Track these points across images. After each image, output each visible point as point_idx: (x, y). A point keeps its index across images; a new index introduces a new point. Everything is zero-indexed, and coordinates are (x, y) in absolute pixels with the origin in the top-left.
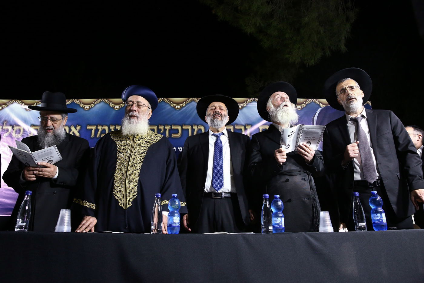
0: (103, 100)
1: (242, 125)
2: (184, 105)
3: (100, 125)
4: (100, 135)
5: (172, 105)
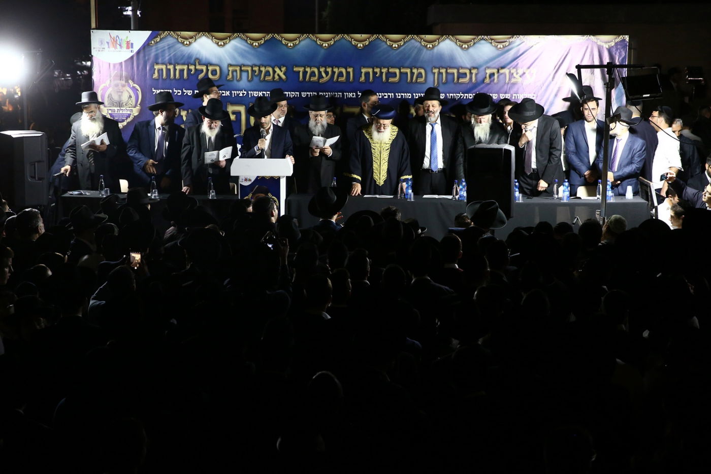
0: (308, 36)
1: (467, 68)
2: (402, 43)
3: (308, 66)
4: (310, 78)
5: (388, 43)
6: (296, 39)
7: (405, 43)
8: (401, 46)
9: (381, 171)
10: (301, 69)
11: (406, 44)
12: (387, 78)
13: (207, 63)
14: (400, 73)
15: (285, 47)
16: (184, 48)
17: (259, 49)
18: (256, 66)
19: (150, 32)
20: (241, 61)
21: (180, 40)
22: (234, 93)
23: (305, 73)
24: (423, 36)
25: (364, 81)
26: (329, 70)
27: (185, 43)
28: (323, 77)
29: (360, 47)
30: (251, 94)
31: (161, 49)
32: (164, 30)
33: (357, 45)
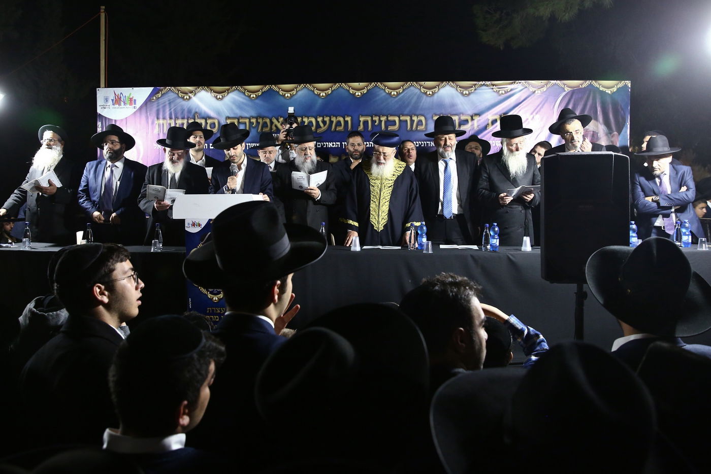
0: (305, 86)
1: (468, 115)
2: (401, 90)
3: (306, 117)
5: (387, 90)
6: (293, 90)
7: (404, 90)
8: (400, 94)
9: (380, 213)
11: (405, 92)
12: (386, 127)
13: (205, 116)
14: (400, 121)
15: (282, 98)
16: (184, 103)
17: (257, 101)
18: (253, 117)
19: (152, 88)
20: (239, 113)
21: (180, 95)
24: (422, 83)
25: (363, 130)
26: (327, 119)
27: (185, 97)
28: (321, 127)
29: (358, 95)
30: (249, 146)
31: (162, 104)
32: (165, 86)
33: (355, 93)
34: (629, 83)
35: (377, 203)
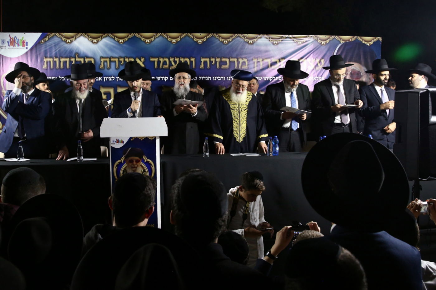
0: (161, 35)
2: (231, 40)
3: (161, 57)
4: (163, 66)
5: (221, 40)
6: (152, 37)
7: (232, 40)
8: (230, 42)
9: (241, 129)
10: (156, 60)
11: (234, 41)
12: (220, 66)
13: (84, 56)
14: (230, 62)
15: (143, 43)
16: (66, 45)
17: (125, 45)
18: (121, 57)
19: (41, 34)
20: (110, 54)
21: (63, 39)
22: (105, 79)
23: (159, 62)
24: (246, 35)
25: (203, 68)
26: (177, 59)
27: (68, 41)
28: (172, 65)
29: (200, 42)
31: (49, 46)
32: (51, 32)
33: (198, 41)
34: (380, 39)
35: (238, 122)
